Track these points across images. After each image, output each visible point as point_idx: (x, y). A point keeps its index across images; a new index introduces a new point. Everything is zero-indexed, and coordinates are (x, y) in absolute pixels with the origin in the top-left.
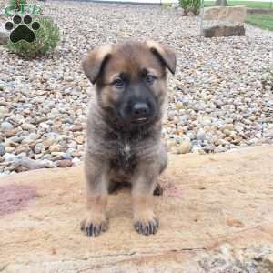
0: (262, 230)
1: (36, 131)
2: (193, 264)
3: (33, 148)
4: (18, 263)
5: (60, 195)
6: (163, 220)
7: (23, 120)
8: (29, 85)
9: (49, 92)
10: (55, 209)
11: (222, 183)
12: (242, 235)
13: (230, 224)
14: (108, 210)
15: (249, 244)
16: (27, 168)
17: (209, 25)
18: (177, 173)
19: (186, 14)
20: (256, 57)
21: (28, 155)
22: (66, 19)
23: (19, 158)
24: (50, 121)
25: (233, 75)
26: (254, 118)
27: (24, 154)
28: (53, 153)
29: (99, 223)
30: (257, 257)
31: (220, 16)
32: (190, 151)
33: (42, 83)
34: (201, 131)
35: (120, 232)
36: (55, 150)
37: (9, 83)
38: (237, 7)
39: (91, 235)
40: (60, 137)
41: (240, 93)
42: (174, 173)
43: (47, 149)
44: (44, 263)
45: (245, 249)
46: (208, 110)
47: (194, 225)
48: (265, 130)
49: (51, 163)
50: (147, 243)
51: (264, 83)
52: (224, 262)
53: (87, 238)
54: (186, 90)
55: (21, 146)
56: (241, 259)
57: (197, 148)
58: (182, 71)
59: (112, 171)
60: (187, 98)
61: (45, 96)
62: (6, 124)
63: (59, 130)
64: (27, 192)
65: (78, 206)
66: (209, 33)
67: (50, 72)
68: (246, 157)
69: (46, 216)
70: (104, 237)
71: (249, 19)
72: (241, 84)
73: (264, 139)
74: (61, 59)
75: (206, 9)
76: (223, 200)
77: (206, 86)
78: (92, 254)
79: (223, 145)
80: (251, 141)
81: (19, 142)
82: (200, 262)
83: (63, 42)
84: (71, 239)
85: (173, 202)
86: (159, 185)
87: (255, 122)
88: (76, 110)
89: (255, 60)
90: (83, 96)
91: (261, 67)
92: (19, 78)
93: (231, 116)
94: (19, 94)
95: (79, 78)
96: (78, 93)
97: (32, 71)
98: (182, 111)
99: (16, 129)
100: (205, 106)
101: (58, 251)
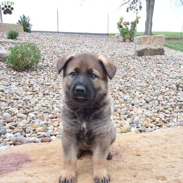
1: (27, 119)
3: (24, 130)
5: (44, 160)
6: (113, 176)
7: (17, 111)
8: (21, 88)
9: (35, 93)
10: (41, 169)
11: (151, 152)
13: (158, 178)
14: (77, 169)
16: (22, 143)
17: (140, 48)
18: (121, 145)
19: (124, 41)
20: (172, 69)
21: (21, 134)
22: (45, 45)
23: (16, 136)
24: (35, 112)
26: (171, 109)
27: (19, 134)
28: (38, 133)
31: (147, 42)
32: (129, 131)
33: (30, 87)
34: (137, 118)
36: (40, 131)
37: (8, 87)
38: (159, 35)
40: (43, 123)
41: (162, 93)
43: (34, 130)
46: (141, 104)
47: (134, 179)
48: (179, 117)
49: (37, 140)
51: (178, 86)
54: (126, 91)
55: (16, 128)
57: (134, 129)
58: (123, 78)
60: (127, 97)
61: (32, 96)
62: (6, 114)
63: (42, 118)
64: (22, 158)
65: (57, 167)
66: (140, 53)
67: (35, 80)
68: (166, 135)
69: (36, 174)
71: (167, 44)
72: (162, 87)
73: (178, 123)
74: (42, 70)
75: (138, 37)
76: (152, 163)
77: (139, 88)
79: (151, 127)
80: (170, 124)
81: (16, 126)
83: (43, 59)
85: (119, 164)
87: (172, 112)
88: (52, 104)
89: (171, 71)
90: (57, 95)
91: (175, 75)
92: (14, 84)
93: (156, 108)
94: (14, 94)
95: (54, 83)
96: (53, 94)
97: (23, 79)
98: (123, 105)
99: (13, 117)
100: (138, 101)
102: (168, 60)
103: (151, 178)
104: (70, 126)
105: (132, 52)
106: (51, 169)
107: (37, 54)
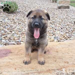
0: (74, 65)
1: (11, 34)
2: (55, 74)
3: (10, 39)
5: (17, 52)
6: (46, 61)
7: (7, 31)
8: (9, 21)
9: (15, 23)
10: (16, 56)
11: (63, 51)
12: (69, 66)
13: (65, 63)
14: (31, 57)
15: (71, 69)
16: (9, 44)
17: (60, 5)
18: (50, 47)
19: (53, 2)
20: (73, 15)
22: (20, 2)
24: (15, 31)
27: (7, 40)
30: (73, 72)
31: (63, 3)
32: (54, 41)
33: (13, 20)
34: (57, 35)
35: (34, 64)
36: (16, 39)
37: (4, 20)
38: (67, 0)
40: (18, 36)
41: (68, 25)
43: (14, 39)
44: (13, 72)
45: (69, 70)
46: (59, 29)
48: (74, 35)
49: (15, 43)
51: (74, 22)
52: (63, 74)
53: (25, 65)
54: (53, 24)
55: (7, 38)
56: (68, 73)
57: (56, 40)
58: (52, 18)
59: (33, 46)
60: (53, 26)
61: (14, 24)
62: (2, 32)
63: (17, 34)
64: (8, 51)
65: (23, 56)
66: (60, 8)
67: (15, 17)
69: (14, 58)
70: (30, 65)
71: (71, 4)
72: (68, 22)
74: (18, 13)
75: (59, 1)
76: (63, 56)
77: (58, 22)
78: (26, 70)
79: (63, 40)
80: (71, 39)
82: (57, 73)
83: (19, 9)
84: (20, 65)
85: (49, 56)
87: (72, 33)
88: (22, 28)
89: (72, 16)
90: (24, 24)
92: (6, 19)
93: (65, 31)
94: (6, 23)
95: (23, 19)
96: (23, 23)
97: (10, 17)
98: (52, 29)
99: (5, 33)
100: (58, 28)
101: (17, 69)
103: (62, 62)
105: (56, 7)
106: (20, 57)
107: (16, 6)
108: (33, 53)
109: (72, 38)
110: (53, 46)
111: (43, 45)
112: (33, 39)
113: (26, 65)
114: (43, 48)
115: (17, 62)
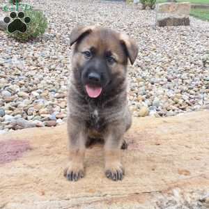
0: (205, 178)
1: (29, 98)
2: (152, 204)
3: (26, 111)
4: (15, 202)
5: (48, 148)
6: (128, 169)
7: (18, 89)
8: (24, 62)
9: (39, 67)
10: (44, 159)
11: (173, 140)
12: (190, 181)
13: (180, 173)
14: (85, 161)
15: (195, 189)
16: (22, 127)
18: (138, 132)
19: (144, 8)
20: (199, 42)
21: (22, 116)
22: (53, 11)
23: (16, 119)
24: (39, 90)
25: (180, 56)
26: (197, 89)
27: (19, 116)
28: (42, 115)
29: (78, 170)
30: (201, 199)
31: (171, 10)
32: (148, 115)
33: (34, 60)
34: (156, 100)
35: (94, 178)
36: (44, 113)
37: (8, 60)
38: (184, 3)
39: (72, 180)
40: (47, 103)
41: (186, 70)
42: (136, 132)
43: (37, 112)
44: (35, 203)
45: (192, 193)
46: (161, 83)
47: (152, 173)
48: (205, 99)
49: (41, 123)
50: (116, 187)
51: (204, 62)
52: (175, 203)
53: (69, 182)
54: (144, 67)
55: (17, 109)
56: (189, 200)
57: (153, 112)
58: (141, 52)
60: (146, 74)
61: (36, 71)
62: (5, 92)
63: (47, 98)
64: (22, 146)
65: (62, 157)
66: (162, 23)
67: (39, 52)
68: (190, 120)
69: (37, 165)
70: (82, 182)
71: (193, 13)
72: (187, 63)
73: (204, 106)
74: (48, 41)
75: (160, 4)
76: (173, 153)
77: (160, 64)
78: (73, 195)
79: (173, 110)
80: (195, 107)
81: (16, 106)
82: (157, 202)
83: (50, 29)
84: (56, 183)
85: (135, 155)
86: (125, 142)
87: (198, 93)
88: (59, 81)
89: (197, 44)
90: (65, 71)
91: (202, 50)
93: (179, 87)
94: (16, 69)
95: (61, 57)
96: (61, 69)
97: (26, 51)
98: (141, 83)
99: (13, 96)
100: (159, 79)
101: (46, 193)
102: (193, 31)
103: (173, 172)
104: (79, 112)
105: (152, 22)
106: (56, 160)
107: (42, 22)
108: (91, 148)
109: (198, 107)
110: (147, 130)
111: (116, 125)
112: (86, 108)
113: (73, 183)
114: (118, 135)
115: (46, 176)
